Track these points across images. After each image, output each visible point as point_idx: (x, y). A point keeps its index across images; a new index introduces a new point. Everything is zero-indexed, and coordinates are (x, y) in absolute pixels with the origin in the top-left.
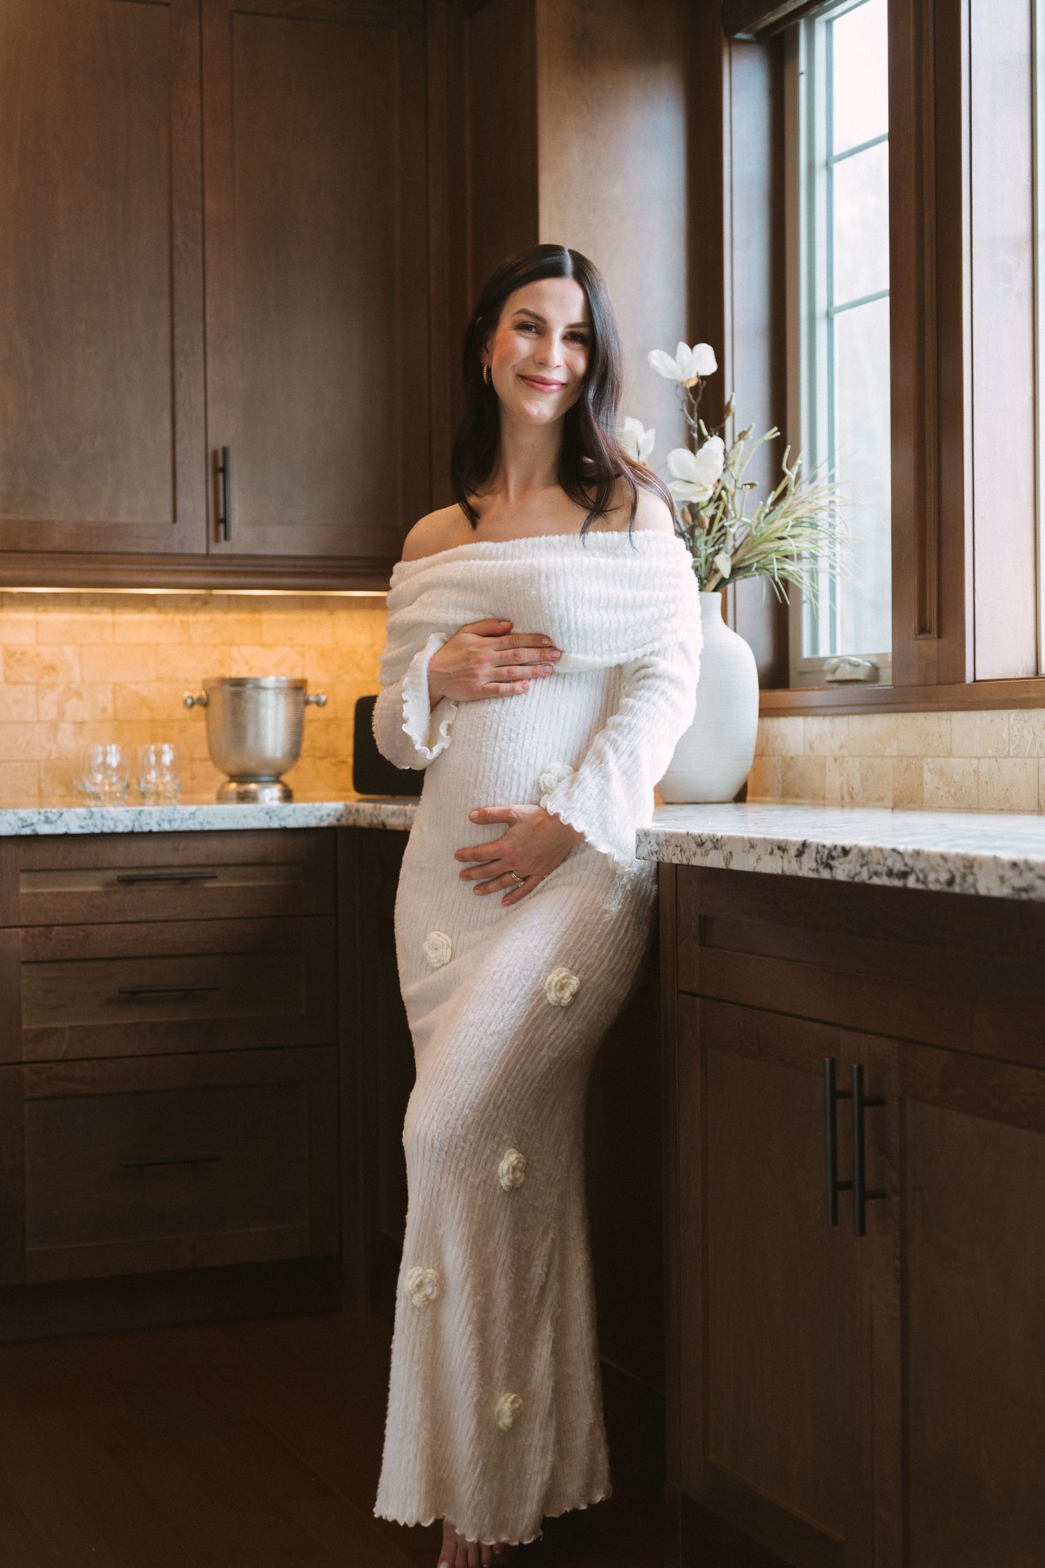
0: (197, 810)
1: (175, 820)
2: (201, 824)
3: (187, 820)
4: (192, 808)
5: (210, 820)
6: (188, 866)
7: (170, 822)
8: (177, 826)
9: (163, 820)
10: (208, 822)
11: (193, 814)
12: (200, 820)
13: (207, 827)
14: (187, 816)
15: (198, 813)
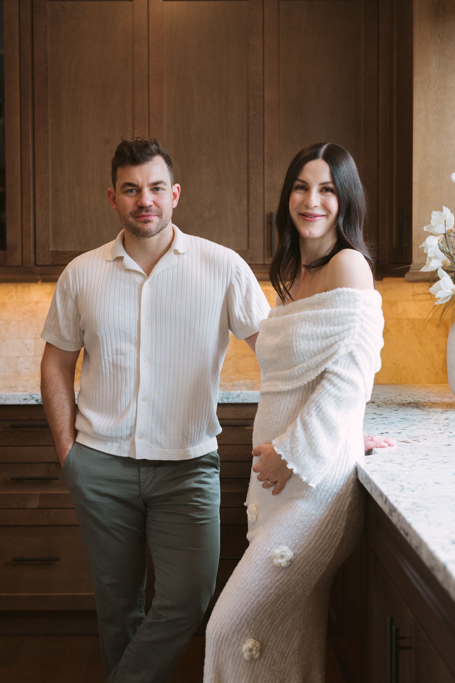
0: (240, 393)
1: (230, 398)
2: (242, 400)
3: (235, 398)
4: (238, 392)
5: (247, 398)
6: (238, 419)
7: (227, 399)
8: (231, 401)
9: (224, 398)
10: (246, 399)
11: (238, 395)
12: (242, 398)
13: (245, 401)
14: (235, 396)
15: (241, 395)
